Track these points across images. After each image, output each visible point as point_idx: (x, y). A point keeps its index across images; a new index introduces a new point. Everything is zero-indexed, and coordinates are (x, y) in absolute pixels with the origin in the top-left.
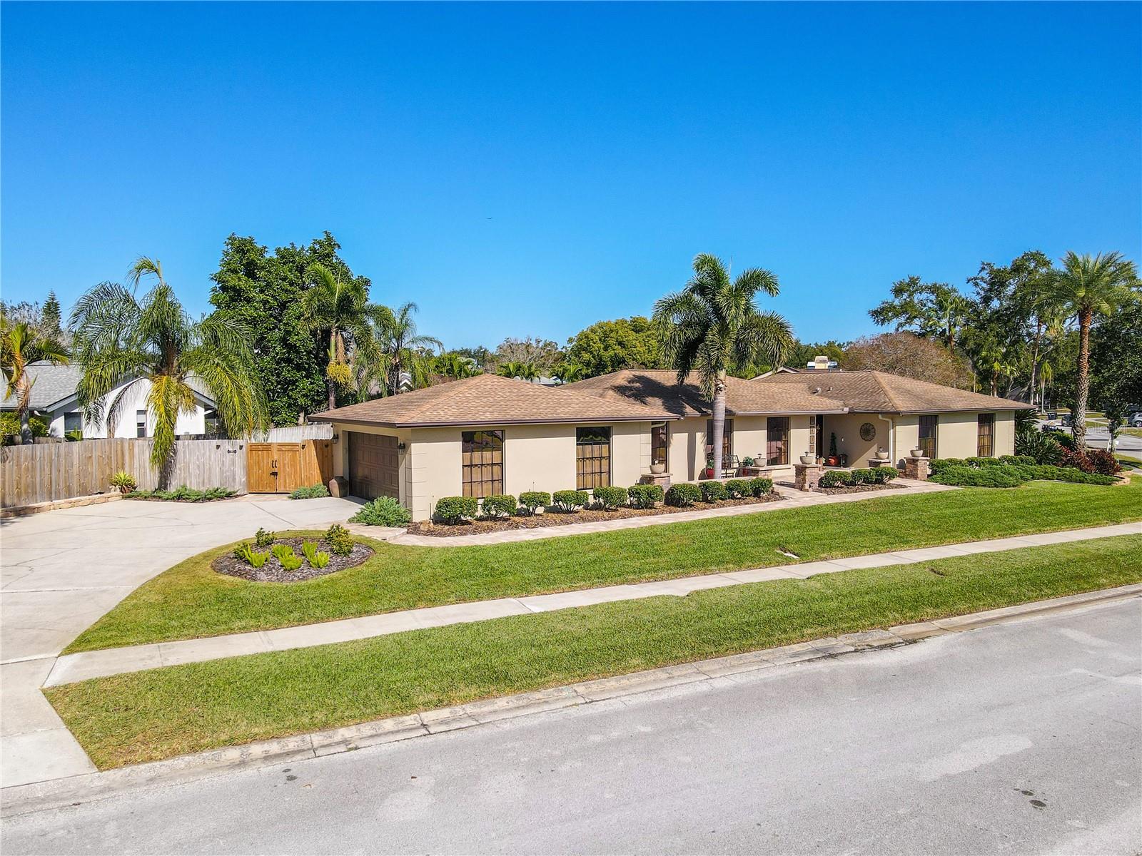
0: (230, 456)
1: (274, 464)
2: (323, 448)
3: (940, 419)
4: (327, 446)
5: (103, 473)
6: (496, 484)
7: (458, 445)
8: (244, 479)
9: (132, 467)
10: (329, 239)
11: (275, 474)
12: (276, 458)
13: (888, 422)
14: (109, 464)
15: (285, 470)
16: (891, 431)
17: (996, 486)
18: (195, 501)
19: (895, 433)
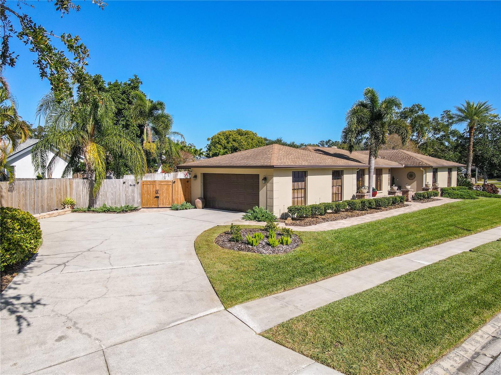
0: (130, 187)
1: (157, 192)
2: (186, 183)
3: (438, 170)
4: (188, 182)
5: (57, 198)
6: (303, 198)
7: (290, 178)
8: (139, 200)
9: (71, 194)
10: (137, 79)
11: (157, 197)
12: (158, 188)
13: (423, 171)
14: (60, 193)
15: (163, 195)
16: (424, 175)
17: (472, 199)
18: (119, 212)
19: (426, 176)
